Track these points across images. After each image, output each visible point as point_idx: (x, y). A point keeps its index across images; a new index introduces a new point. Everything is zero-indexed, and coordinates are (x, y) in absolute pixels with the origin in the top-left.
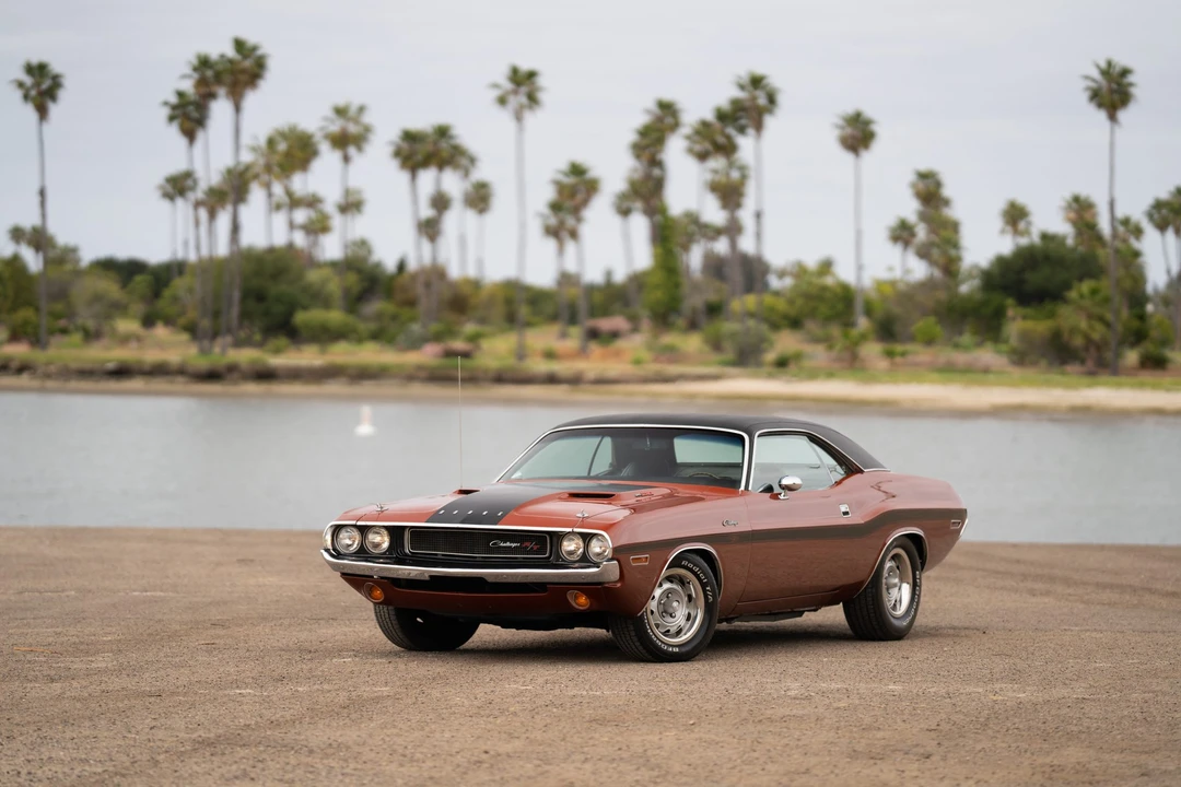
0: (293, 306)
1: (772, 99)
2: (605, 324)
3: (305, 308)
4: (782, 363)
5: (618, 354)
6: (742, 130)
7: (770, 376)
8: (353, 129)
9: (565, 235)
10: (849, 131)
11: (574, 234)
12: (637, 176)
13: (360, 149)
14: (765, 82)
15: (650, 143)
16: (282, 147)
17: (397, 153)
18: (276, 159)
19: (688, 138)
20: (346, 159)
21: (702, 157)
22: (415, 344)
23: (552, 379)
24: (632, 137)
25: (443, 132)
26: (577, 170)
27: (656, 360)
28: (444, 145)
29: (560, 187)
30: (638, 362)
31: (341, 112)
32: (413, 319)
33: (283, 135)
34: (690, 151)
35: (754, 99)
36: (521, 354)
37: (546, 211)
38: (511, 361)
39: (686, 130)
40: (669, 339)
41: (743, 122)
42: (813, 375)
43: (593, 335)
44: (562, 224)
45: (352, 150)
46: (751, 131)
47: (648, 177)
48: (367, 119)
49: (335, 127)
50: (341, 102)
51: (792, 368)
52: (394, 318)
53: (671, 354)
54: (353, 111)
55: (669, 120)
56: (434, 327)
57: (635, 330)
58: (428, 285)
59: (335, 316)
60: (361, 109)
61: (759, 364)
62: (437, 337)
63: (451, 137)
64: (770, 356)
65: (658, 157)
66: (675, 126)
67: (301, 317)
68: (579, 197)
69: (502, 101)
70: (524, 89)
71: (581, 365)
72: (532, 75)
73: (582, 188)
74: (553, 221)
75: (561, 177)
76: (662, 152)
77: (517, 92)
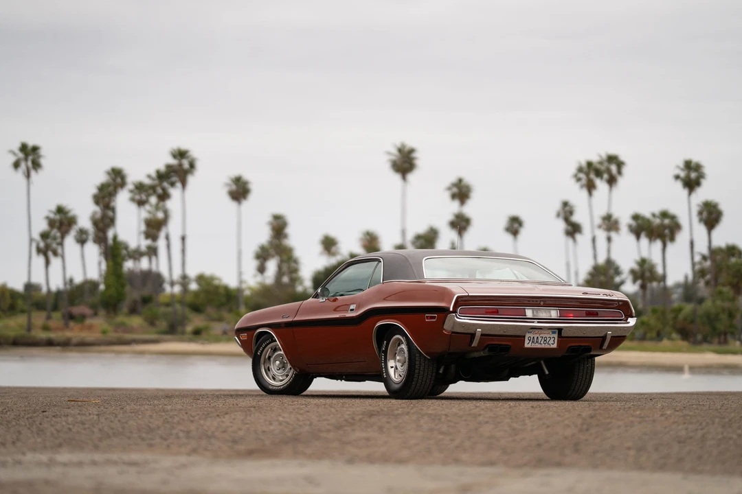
1: (192, 166)
2: (76, 310)
4: (197, 333)
5: (90, 328)
6: (173, 184)
7: (190, 340)
9: (50, 254)
10: (234, 187)
11: (56, 253)
12: (99, 215)
14: (188, 155)
15: (105, 196)
19: (131, 191)
21: (141, 203)
23: (50, 343)
24: (94, 191)
26: (60, 210)
27: (116, 331)
29: (52, 223)
30: (104, 332)
34: (132, 200)
35: (181, 165)
36: (30, 329)
37: (39, 239)
38: (23, 332)
39: (130, 186)
40: (120, 318)
41: (174, 179)
42: (217, 340)
43: (71, 317)
44: (48, 247)
46: (179, 185)
47: (104, 216)
51: (204, 335)
53: (124, 328)
55: (119, 180)
57: (96, 314)
61: (183, 333)
64: (189, 328)
65: (112, 204)
66: (123, 184)
68: (64, 228)
69: (16, 165)
70: (30, 158)
71: (68, 334)
72: (35, 149)
73: (66, 222)
74: (42, 245)
75: (52, 216)
76: (114, 201)
77: (26, 159)
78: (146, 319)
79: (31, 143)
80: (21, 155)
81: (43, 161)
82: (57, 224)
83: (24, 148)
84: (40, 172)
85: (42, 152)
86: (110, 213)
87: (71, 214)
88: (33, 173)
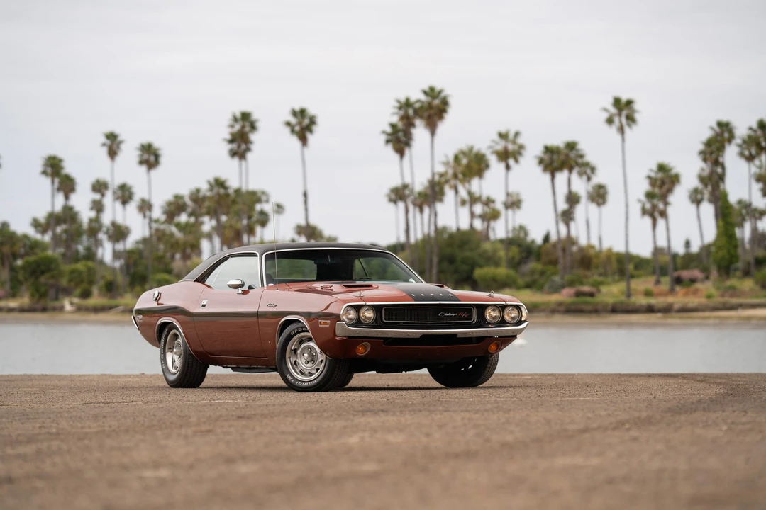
0: (473, 265)
2: (685, 274)
3: (481, 266)
5: (696, 292)
8: (511, 147)
9: (657, 215)
11: (663, 214)
12: (706, 173)
13: (517, 161)
15: (713, 149)
16: (464, 161)
17: (541, 161)
18: (460, 169)
19: (739, 146)
20: (508, 167)
21: (750, 159)
22: (556, 289)
23: (650, 310)
24: (701, 147)
25: (571, 146)
26: (662, 168)
27: (723, 296)
28: (572, 154)
29: (652, 181)
30: (709, 297)
31: (503, 136)
32: (555, 274)
33: (463, 153)
34: (741, 154)
36: (629, 295)
37: (643, 198)
38: (623, 298)
39: (738, 141)
40: (729, 283)
43: (678, 281)
44: (654, 207)
45: (511, 162)
47: (712, 173)
48: (520, 140)
49: (500, 146)
50: (503, 131)
52: (542, 273)
53: (733, 291)
54: (511, 136)
55: (726, 135)
56: (567, 277)
57: (707, 278)
58: (564, 250)
59: (502, 271)
60: (517, 134)
62: (571, 284)
63: (578, 150)
65: (721, 160)
66: (731, 139)
67: (478, 273)
68: (666, 187)
69: (610, 121)
70: (624, 113)
71: (670, 299)
72: (629, 103)
73: (667, 181)
74: (648, 206)
75: (653, 175)
76: (722, 156)
77: (620, 115)
78: (757, 283)
79: (624, 97)
80: (614, 110)
81: (637, 116)
82: (658, 183)
83: (617, 102)
84: (634, 127)
85: (636, 106)
86: (719, 170)
87: (674, 172)
88: (627, 129)
